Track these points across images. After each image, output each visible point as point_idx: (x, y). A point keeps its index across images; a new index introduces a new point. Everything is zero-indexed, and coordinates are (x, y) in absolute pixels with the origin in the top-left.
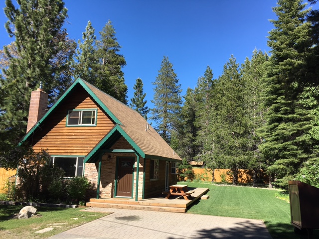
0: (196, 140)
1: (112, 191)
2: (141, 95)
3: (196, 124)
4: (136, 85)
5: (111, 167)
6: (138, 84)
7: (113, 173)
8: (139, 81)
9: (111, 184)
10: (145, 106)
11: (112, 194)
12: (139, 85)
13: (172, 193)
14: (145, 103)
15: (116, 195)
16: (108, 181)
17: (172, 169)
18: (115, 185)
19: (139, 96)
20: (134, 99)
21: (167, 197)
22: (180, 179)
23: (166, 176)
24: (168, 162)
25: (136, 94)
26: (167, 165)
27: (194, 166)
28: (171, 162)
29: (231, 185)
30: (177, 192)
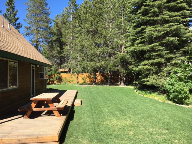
4: (8, 1)
12: (11, 2)
14: (18, 19)
17: (40, 74)
21: (26, 115)
22: (51, 82)
23: (32, 82)
24: (34, 66)
25: (8, 10)
26: (33, 70)
27: (61, 72)
28: (38, 66)
29: (92, 86)
30: (43, 107)
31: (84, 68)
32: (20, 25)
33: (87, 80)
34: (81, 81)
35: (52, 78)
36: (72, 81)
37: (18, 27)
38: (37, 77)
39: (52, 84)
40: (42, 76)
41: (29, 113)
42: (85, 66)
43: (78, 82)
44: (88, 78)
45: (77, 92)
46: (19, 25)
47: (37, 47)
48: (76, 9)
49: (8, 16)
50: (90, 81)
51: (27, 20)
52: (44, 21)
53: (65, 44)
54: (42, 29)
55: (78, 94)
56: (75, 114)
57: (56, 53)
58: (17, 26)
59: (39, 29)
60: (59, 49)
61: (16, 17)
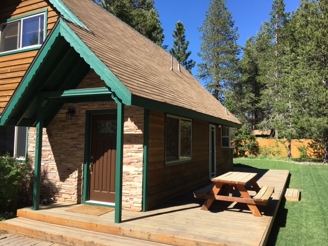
0: (260, 100)
1: (79, 190)
2: (183, 44)
3: (260, 79)
4: (176, 30)
5: (75, 135)
6: (178, 29)
7: (81, 149)
8: (180, 25)
9: (75, 174)
10: (189, 59)
11: (79, 196)
12: (180, 31)
13: (218, 198)
14: (189, 54)
15: (88, 198)
16: (70, 166)
17: (223, 139)
18: (84, 175)
19: (181, 46)
20: (173, 50)
21: (206, 205)
22: (239, 153)
23: (211, 152)
24: (214, 126)
25: (176, 43)
26: (213, 132)
27: (258, 136)
28: (220, 126)
29: (322, 164)
30: (230, 195)
31: (302, 128)
32: (193, 63)
33: (310, 152)
34: (296, 154)
35: (242, 146)
36: (279, 152)
37: (189, 66)
38: (218, 145)
39: (241, 156)
40: (226, 142)
41: (210, 202)
42: (305, 125)
43: (290, 156)
44: (312, 149)
45: (290, 175)
46: (190, 64)
47: (216, 94)
48: (286, 22)
49: (176, 52)
50: (316, 154)
51: (202, 53)
52: (227, 52)
53: (264, 86)
54: (224, 66)
55: (292, 178)
56: (288, 215)
57: (247, 103)
58: (187, 65)
59: (220, 65)
60: (252, 95)
61: (187, 52)
